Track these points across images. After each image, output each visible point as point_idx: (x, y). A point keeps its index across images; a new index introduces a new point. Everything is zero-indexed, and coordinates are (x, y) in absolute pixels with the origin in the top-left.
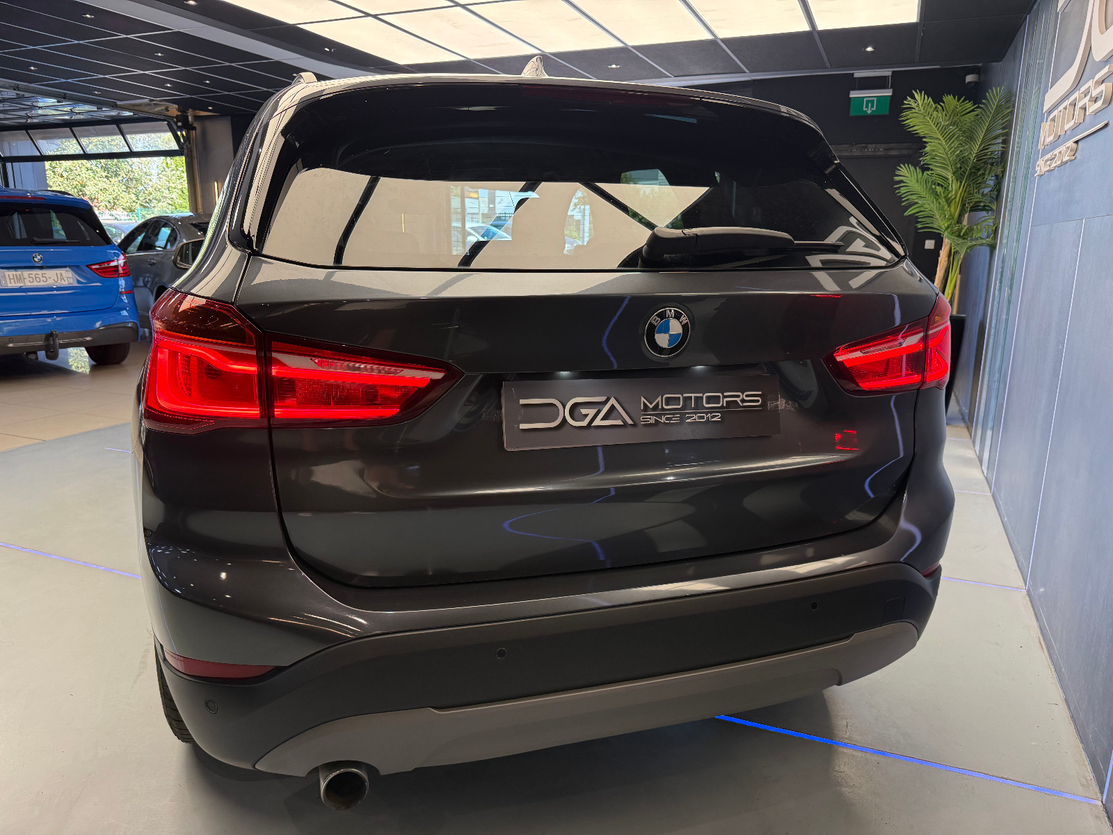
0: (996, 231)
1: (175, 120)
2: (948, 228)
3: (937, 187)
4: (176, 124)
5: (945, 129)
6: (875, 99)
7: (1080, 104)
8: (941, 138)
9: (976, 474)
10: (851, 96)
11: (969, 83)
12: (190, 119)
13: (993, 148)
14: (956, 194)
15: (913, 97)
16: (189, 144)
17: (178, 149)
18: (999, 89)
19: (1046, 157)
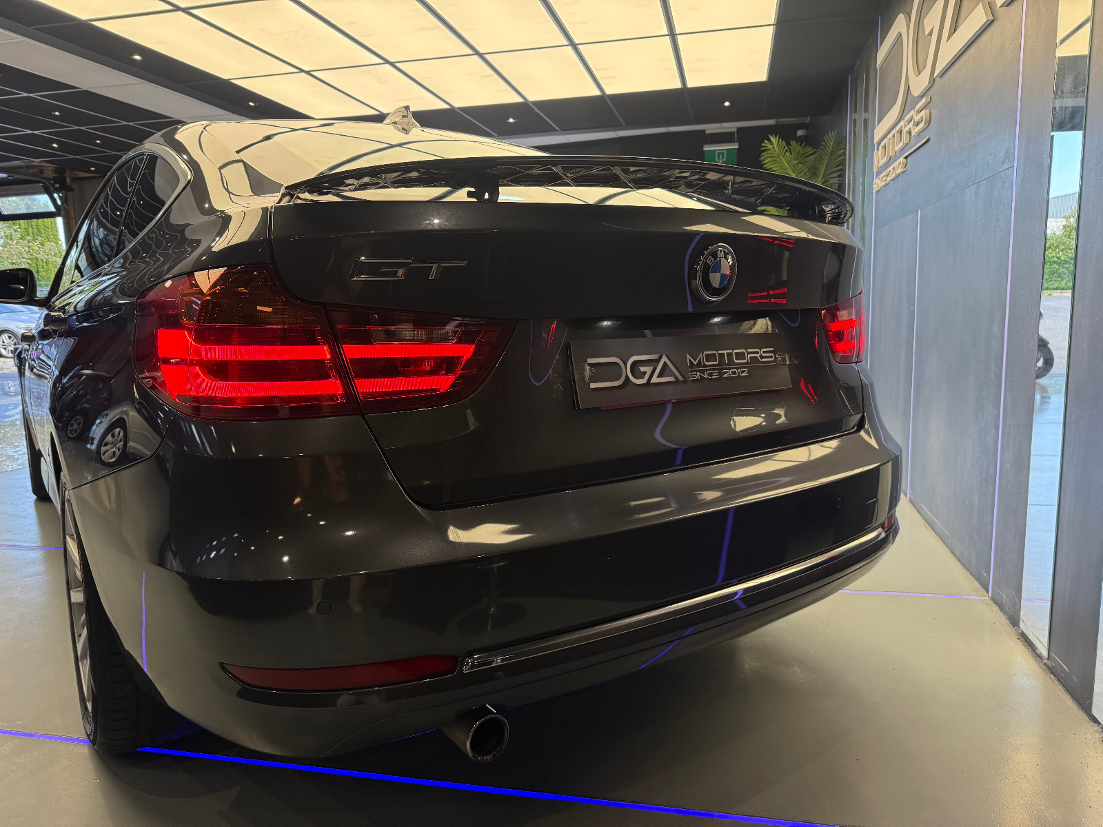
1: (52, 182)
4: (53, 186)
6: (725, 151)
7: (905, 131)
10: (705, 149)
11: (800, 137)
12: (68, 180)
13: (832, 181)
15: (769, 140)
16: (66, 207)
17: (54, 210)
18: (833, 133)
19: (882, 175)
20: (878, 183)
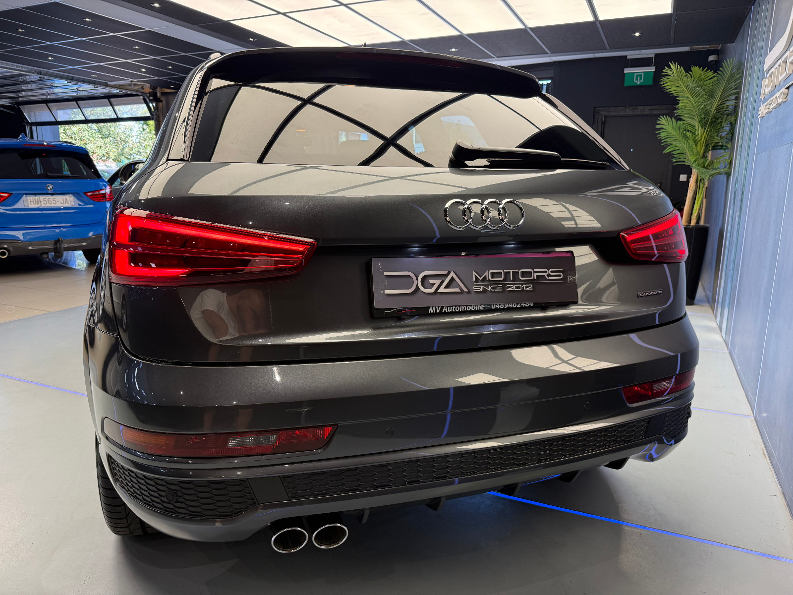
0: (731, 163)
1: (148, 95)
2: (695, 161)
3: (687, 133)
4: (149, 98)
5: (693, 90)
6: (643, 74)
7: (789, 61)
8: (690, 96)
9: (718, 338)
10: (625, 72)
11: (710, 61)
12: (158, 94)
13: (728, 103)
14: (701, 137)
15: (670, 67)
16: (157, 113)
17: (148, 114)
18: (731, 60)
19: (766, 103)
20: (763, 110)
